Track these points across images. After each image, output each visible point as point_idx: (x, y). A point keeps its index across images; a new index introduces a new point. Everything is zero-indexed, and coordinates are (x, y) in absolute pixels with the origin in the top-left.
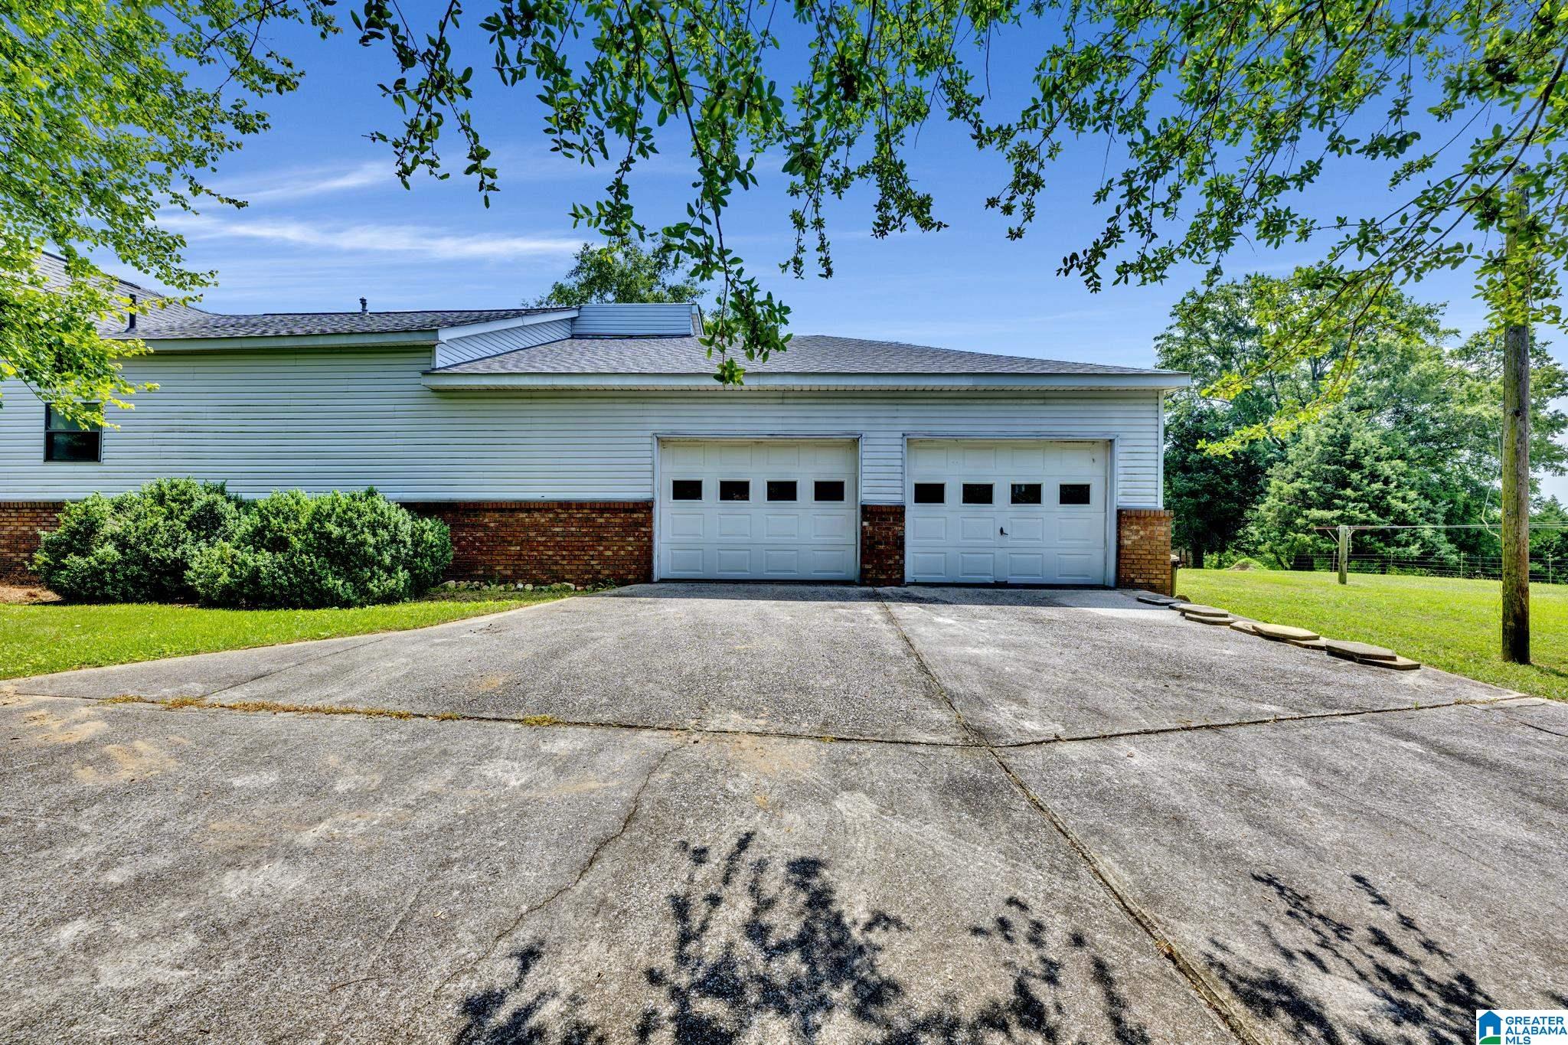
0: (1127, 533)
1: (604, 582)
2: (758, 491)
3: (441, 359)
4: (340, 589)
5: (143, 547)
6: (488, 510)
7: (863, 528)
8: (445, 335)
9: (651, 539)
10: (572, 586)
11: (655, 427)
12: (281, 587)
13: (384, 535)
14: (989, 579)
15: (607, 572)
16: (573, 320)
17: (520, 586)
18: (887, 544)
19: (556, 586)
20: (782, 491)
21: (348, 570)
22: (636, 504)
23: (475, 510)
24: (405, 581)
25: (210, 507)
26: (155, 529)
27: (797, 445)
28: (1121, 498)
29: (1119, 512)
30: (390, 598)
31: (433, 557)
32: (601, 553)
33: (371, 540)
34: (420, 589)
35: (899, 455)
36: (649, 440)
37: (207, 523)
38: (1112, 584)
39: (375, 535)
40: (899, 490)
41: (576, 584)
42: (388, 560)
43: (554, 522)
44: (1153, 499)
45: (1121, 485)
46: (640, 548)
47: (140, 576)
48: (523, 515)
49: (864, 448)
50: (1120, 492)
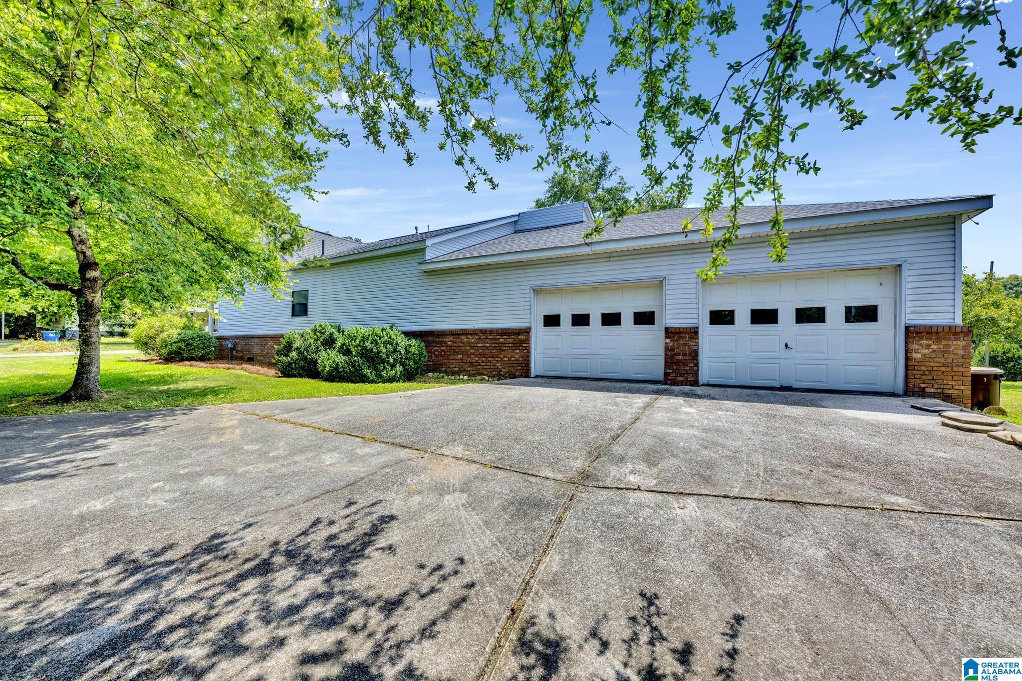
0: (916, 347)
1: (503, 376)
2: (596, 320)
3: (429, 255)
4: (369, 374)
5: (306, 354)
6: (447, 335)
7: (666, 343)
8: (429, 242)
9: (529, 351)
10: (487, 378)
11: (532, 283)
12: (346, 373)
13: (390, 347)
14: (776, 384)
15: (505, 370)
16: (515, 222)
17: (461, 377)
18: (684, 355)
19: (479, 377)
20: (611, 319)
21: (374, 365)
22: (520, 330)
23: (442, 335)
24: (401, 372)
25: (331, 334)
26: (310, 346)
27: (621, 288)
28: (912, 316)
29: (907, 328)
30: (392, 380)
31: (414, 360)
32: (502, 359)
33: (384, 350)
34: (410, 376)
35: (695, 291)
36: (528, 291)
37: (329, 342)
38: (901, 392)
39: (386, 348)
40: (695, 316)
41: (489, 377)
42: (391, 361)
43: (478, 341)
44: (951, 316)
45: (909, 304)
46: (523, 357)
47: (304, 366)
48: (463, 337)
49: (668, 288)
50: (909, 310)
